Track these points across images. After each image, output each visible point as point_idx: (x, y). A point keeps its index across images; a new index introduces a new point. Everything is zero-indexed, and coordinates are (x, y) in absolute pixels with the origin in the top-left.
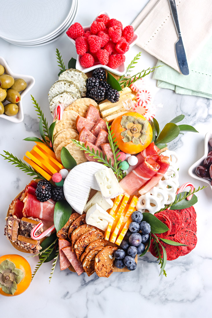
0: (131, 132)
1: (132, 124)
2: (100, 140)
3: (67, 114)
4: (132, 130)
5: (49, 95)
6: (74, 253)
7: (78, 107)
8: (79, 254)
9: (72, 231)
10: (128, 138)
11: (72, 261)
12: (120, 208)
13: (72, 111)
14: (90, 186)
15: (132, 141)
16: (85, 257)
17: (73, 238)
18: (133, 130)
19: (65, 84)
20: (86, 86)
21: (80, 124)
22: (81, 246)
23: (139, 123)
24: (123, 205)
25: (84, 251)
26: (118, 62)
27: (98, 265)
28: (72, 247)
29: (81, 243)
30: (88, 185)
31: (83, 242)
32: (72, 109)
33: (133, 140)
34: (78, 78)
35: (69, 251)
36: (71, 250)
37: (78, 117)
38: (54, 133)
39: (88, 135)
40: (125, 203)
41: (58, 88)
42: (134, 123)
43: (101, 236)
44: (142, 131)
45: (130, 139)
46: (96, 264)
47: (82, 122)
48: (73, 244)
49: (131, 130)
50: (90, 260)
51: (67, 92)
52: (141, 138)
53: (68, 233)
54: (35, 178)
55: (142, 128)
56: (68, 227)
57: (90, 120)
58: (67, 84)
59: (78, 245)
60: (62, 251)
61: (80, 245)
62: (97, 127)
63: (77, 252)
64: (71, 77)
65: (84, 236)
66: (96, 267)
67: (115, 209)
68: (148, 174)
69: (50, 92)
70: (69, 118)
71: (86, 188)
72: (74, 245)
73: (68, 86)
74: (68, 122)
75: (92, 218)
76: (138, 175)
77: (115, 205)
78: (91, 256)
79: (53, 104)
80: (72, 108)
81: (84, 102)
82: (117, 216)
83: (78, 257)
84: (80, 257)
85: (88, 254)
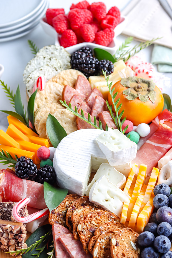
0: (136, 91)
1: (135, 84)
2: (96, 109)
3: (50, 87)
4: (136, 89)
5: (24, 76)
6: (79, 241)
7: (64, 79)
8: (86, 241)
9: (72, 214)
10: (133, 96)
11: (77, 254)
12: (136, 182)
13: (57, 84)
14: (91, 153)
15: (138, 98)
16: (95, 241)
17: (75, 219)
18: (138, 88)
19: (44, 58)
20: (70, 62)
21: (68, 94)
22: (87, 229)
23: (144, 82)
24: (140, 178)
25: (93, 235)
26: (107, 35)
27: (116, 250)
28: (74, 230)
29: (86, 223)
30: (88, 152)
31: (89, 223)
32: (56, 82)
33: (140, 97)
34: (60, 53)
35: (71, 239)
36: (73, 238)
37: (65, 89)
38: (35, 109)
39: (80, 105)
40: (142, 175)
41: (36, 65)
42: (137, 82)
43: (114, 219)
44: (150, 88)
45: (136, 96)
46: (114, 248)
47: (71, 92)
48: (74, 227)
49: (134, 89)
50: (103, 247)
51: (48, 65)
52: (149, 95)
53: (65, 220)
54: (11, 166)
55: (149, 86)
56: (65, 211)
57: (79, 91)
58: (47, 58)
59: (82, 227)
60: (59, 241)
61: (85, 227)
62: (91, 98)
63: (82, 237)
64: (50, 53)
65: (90, 215)
66: (113, 251)
67: (128, 185)
68: (167, 138)
69: (25, 71)
70: (53, 92)
71: (85, 156)
72: (76, 228)
73: (49, 60)
74: (52, 96)
75: (99, 190)
76: (153, 144)
77: (129, 179)
78: (103, 241)
79: (31, 80)
80: (55, 80)
81: (70, 75)
82: (133, 196)
83: (85, 245)
84: (88, 244)
85: (98, 237)
